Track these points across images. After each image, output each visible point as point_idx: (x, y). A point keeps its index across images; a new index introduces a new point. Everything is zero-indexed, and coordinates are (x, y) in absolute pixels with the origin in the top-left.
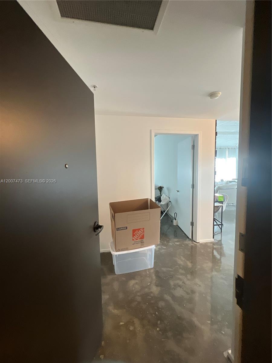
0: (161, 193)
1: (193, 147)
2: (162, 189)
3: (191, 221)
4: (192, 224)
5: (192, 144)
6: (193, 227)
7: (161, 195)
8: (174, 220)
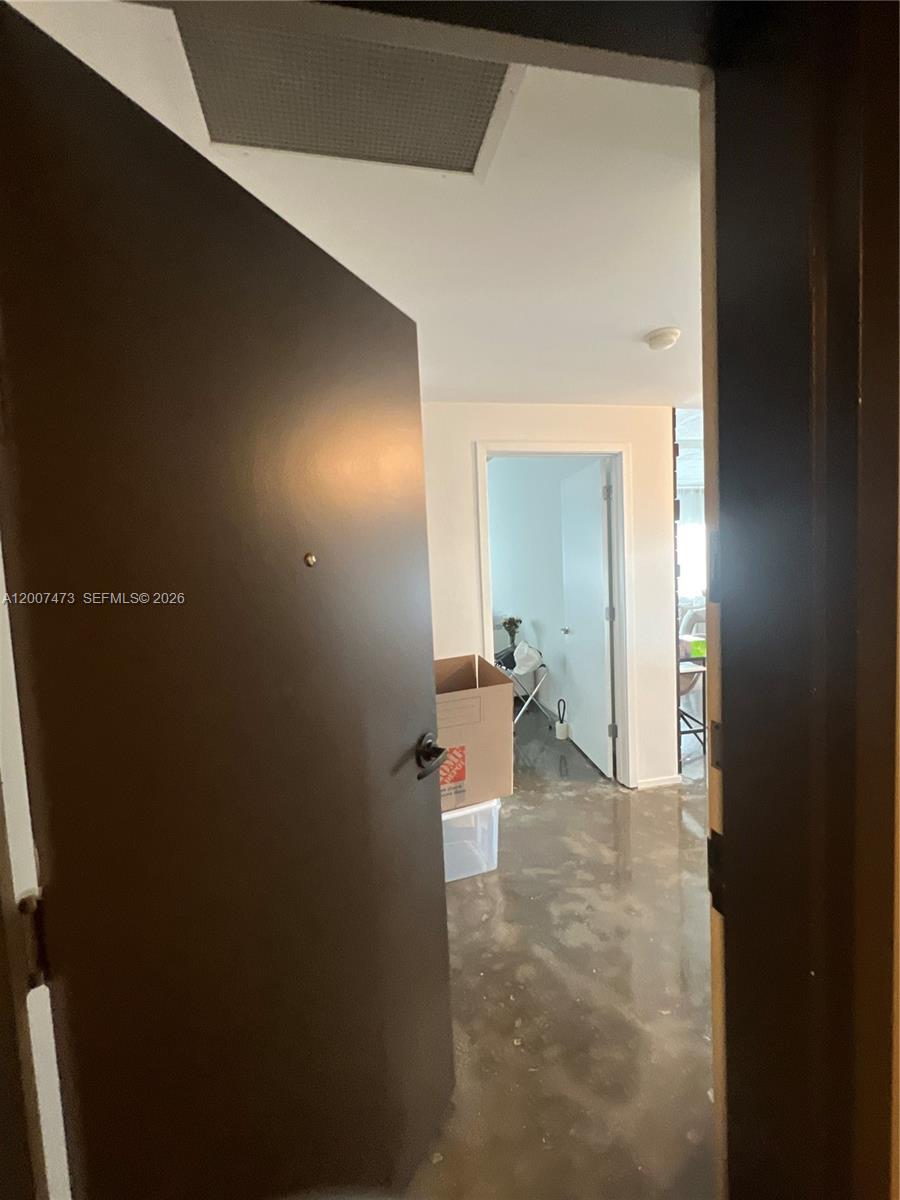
0: (513, 641)
1: (608, 490)
2: (517, 627)
3: (611, 722)
4: (613, 731)
5: (605, 484)
6: (617, 739)
7: (514, 647)
8: (558, 723)
